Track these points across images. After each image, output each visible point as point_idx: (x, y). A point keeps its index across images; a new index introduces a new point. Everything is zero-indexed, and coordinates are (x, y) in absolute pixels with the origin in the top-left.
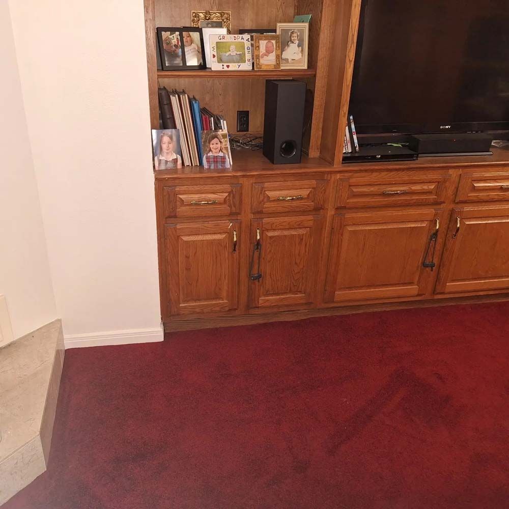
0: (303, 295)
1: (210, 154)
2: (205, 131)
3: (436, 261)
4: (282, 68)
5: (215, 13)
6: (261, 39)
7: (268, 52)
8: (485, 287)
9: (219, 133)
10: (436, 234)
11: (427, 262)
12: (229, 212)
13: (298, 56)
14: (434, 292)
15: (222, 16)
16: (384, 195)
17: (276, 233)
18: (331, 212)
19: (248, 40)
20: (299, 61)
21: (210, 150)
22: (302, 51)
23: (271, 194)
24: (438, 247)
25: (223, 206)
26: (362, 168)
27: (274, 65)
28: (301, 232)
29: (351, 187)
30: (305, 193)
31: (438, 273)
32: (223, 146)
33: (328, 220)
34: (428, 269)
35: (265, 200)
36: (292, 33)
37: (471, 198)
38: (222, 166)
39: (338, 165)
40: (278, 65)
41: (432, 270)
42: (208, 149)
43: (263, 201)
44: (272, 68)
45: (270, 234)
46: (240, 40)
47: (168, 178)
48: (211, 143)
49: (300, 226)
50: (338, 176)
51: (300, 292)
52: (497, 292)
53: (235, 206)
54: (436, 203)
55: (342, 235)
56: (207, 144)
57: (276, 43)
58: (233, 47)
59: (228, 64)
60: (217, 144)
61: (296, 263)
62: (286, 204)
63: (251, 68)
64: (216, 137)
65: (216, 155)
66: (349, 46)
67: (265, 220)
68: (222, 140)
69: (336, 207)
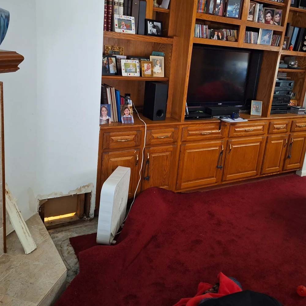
0: (167, 187)
1: (124, 116)
2: (122, 105)
3: (222, 165)
4: (154, 76)
5: (116, 47)
6: (145, 63)
7: (148, 69)
8: (241, 177)
9: (128, 106)
10: (222, 152)
11: (219, 166)
12: (135, 145)
13: (160, 71)
14: (222, 181)
15: (119, 49)
16: (201, 134)
17: (156, 155)
18: (180, 143)
19: (138, 63)
20: (160, 73)
21: (124, 114)
22: (161, 69)
23: (155, 136)
24: (223, 159)
25: (132, 142)
26: (193, 122)
27: (151, 75)
28: (168, 153)
29: (188, 132)
30: (169, 134)
31: (223, 170)
32: (130, 112)
33: (179, 147)
34: (220, 169)
35: (152, 138)
36: (157, 61)
37: (235, 136)
38: (130, 122)
39: (183, 121)
40: (152, 74)
41: (221, 169)
42: (123, 114)
43: (151, 138)
44: (150, 76)
45: (153, 156)
46: (134, 62)
47: (107, 129)
48: (125, 111)
49: (167, 151)
50: (183, 126)
51: (166, 185)
52: (246, 179)
53: (138, 142)
54: (222, 138)
55: (185, 154)
56: (123, 111)
57: (151, 65)
58: (131, 66)
59: (130, 73)
60: (127, 111)
61: (165, 170)
62: (162, 140)
63: (139, 75)
64: (127, 108)
65: (127, 116)
66: (187, 70)
67: (151, 148)
68: (130, 109)
69: (182, 141)
